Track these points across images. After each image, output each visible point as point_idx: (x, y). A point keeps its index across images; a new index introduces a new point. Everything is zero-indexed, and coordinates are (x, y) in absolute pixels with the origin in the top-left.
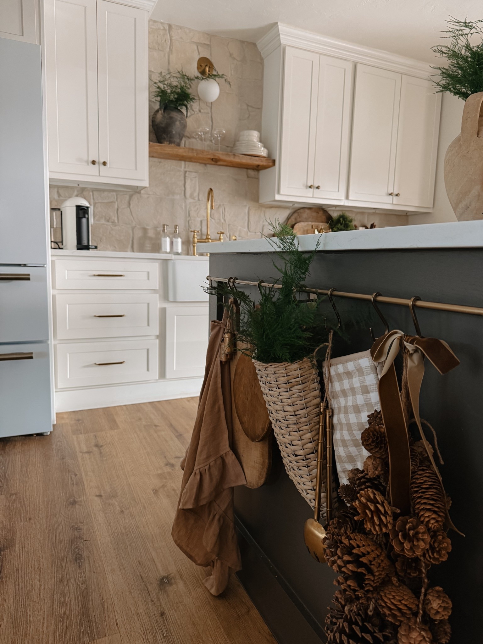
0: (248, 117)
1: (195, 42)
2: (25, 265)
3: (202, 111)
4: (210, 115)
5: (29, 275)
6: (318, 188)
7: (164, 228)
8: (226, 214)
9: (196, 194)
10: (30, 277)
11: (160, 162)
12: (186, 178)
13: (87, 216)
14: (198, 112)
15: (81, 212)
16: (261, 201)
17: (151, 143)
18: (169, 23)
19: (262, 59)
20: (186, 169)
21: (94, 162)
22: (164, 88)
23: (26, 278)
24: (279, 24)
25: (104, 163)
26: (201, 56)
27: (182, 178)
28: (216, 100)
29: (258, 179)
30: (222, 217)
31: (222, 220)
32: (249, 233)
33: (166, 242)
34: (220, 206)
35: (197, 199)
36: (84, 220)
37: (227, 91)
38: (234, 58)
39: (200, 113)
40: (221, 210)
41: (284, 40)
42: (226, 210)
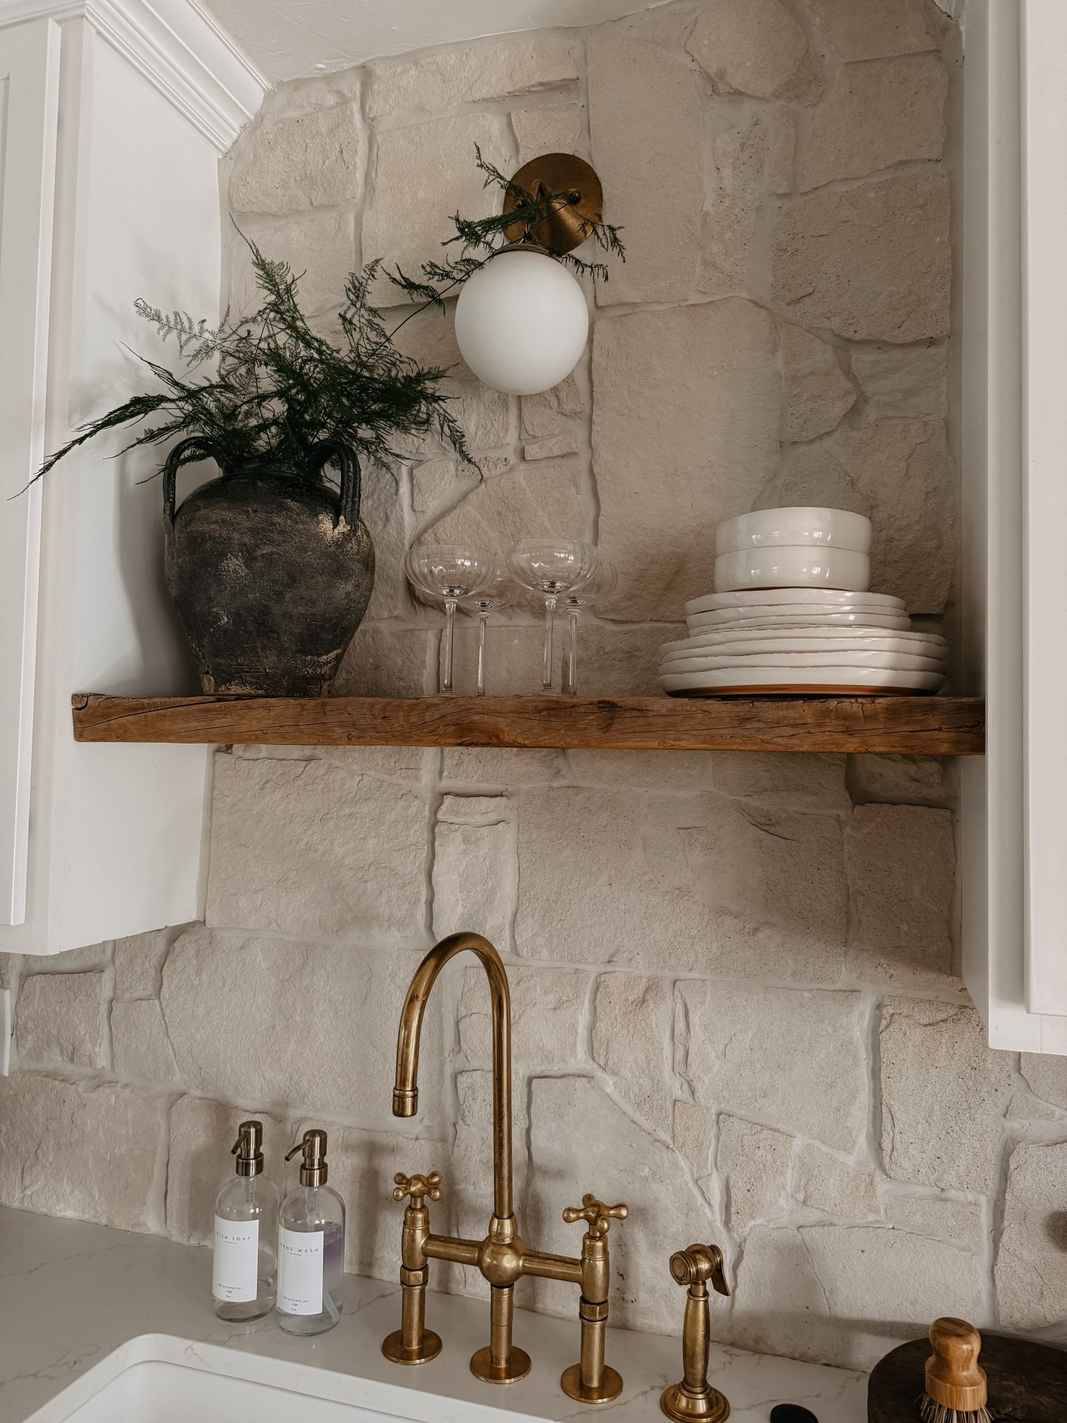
1: (491, 100)
3: (533, 451)
4: (582, 464)
8: (694, 1045)
9: (497, 919)
14: (513, 460)
18: (358, 63)
20: (445, 785)
26: (528, 156)
27: (419, 833)
30: (667, 1065)
31: (675, 1086)
32: (882, 1186)
34: (652, 987)
37: (694, 299)
38: (738, 95)
39: (523, 466)
40: (660, 1015)
42: (695, 1018)
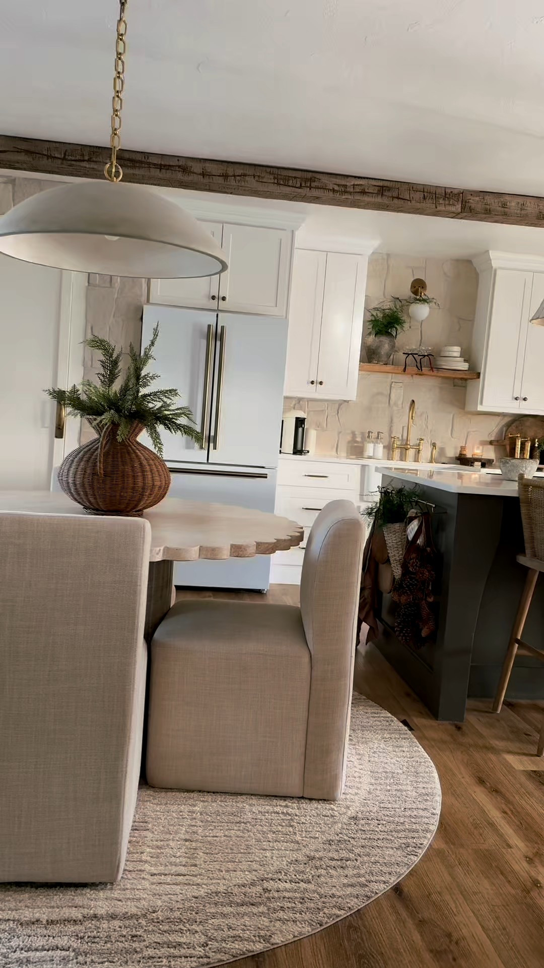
0: (459, 330)
1: (411, 267)
2: (263, 467)
3: (412, 327)
4: (420, 331)
5: (267, 474)
6: (525, 399)
7: (369, 435)
8: (429, 421)
9: (400, 403)
10: (268, 476)
11: (369, 375)
12: (392, 388)
13: (303, 426)
14: (409, 328)
15: (300, 422)
16: (466, 409)
17: (361, 363)
18: (388, 252)
19: (477, 275)
20: (393, 380)
21: (312, 383)
22: (377, 315)
23: (264, 476)
24: (490, 252)
25: (321, 383)
26: (416, 277)
27: (388, 388)
28: (427, 317)
29: (465, 387)
30: (424, 424)
31: (425, 427)
32: (452, 439)
33: (370, 449)
34: (422, 415)
35: (400, 406)
36: (300, 429)
38: (448, 276)
40: (424, 417)
41: (495, 264)
42: (429, 417)
